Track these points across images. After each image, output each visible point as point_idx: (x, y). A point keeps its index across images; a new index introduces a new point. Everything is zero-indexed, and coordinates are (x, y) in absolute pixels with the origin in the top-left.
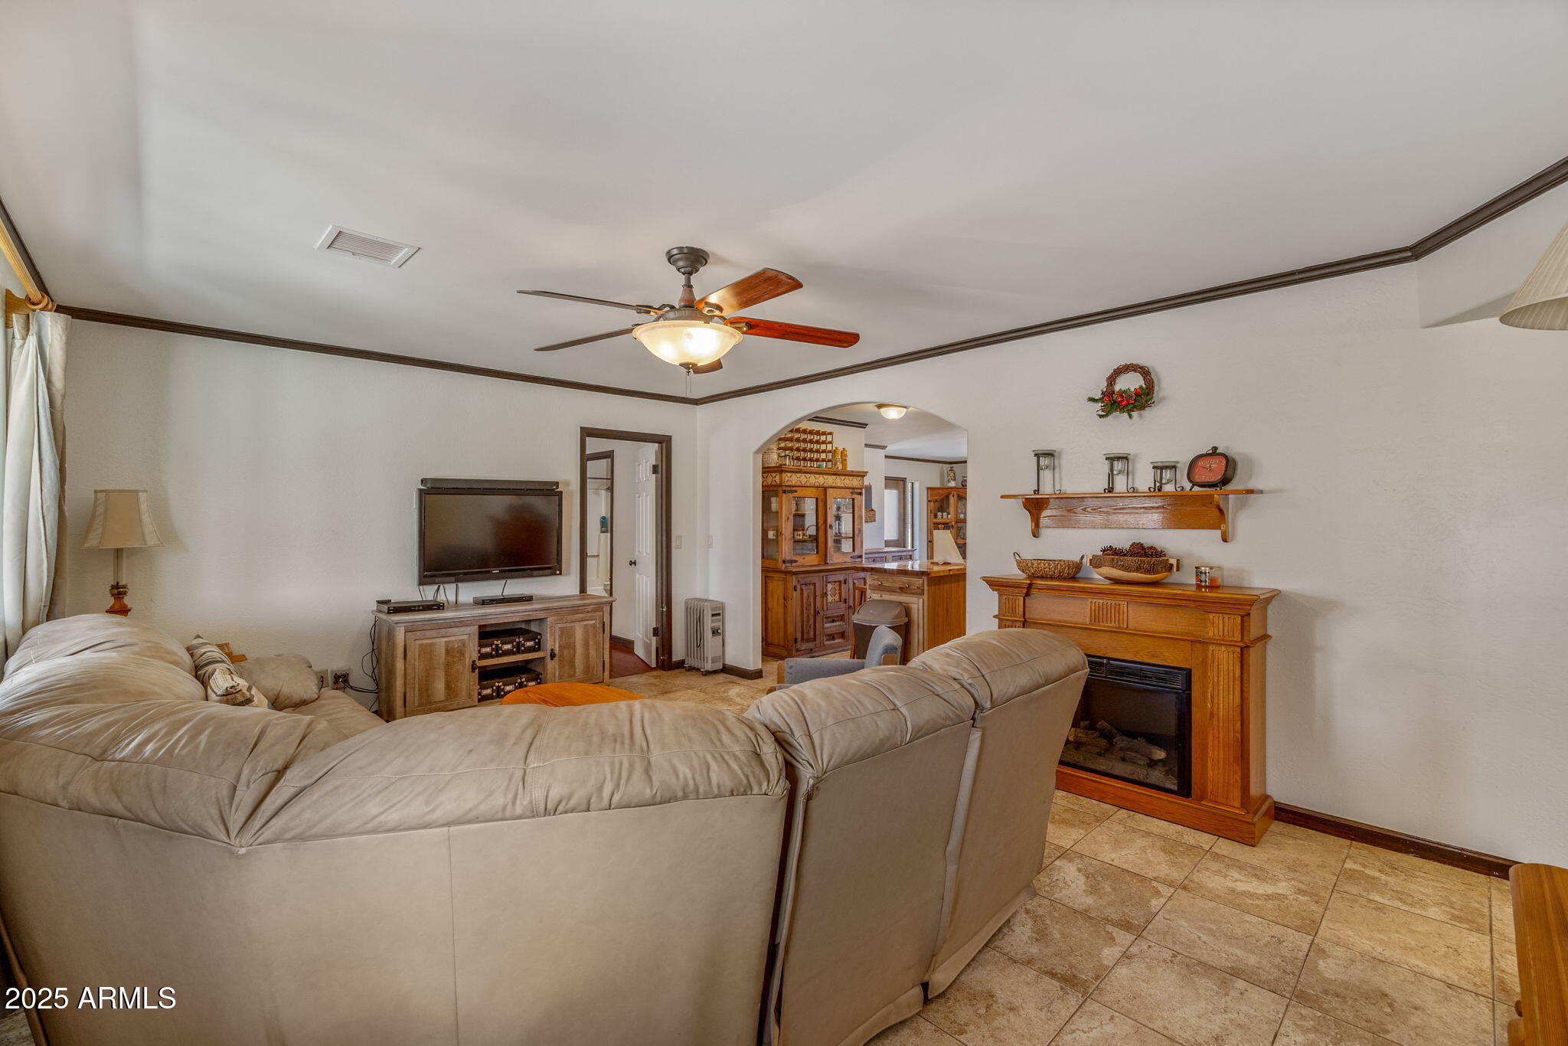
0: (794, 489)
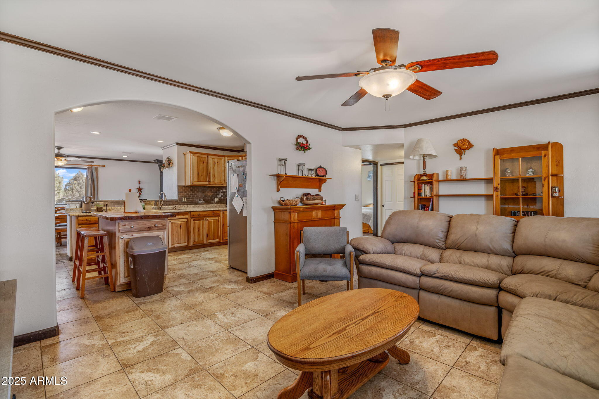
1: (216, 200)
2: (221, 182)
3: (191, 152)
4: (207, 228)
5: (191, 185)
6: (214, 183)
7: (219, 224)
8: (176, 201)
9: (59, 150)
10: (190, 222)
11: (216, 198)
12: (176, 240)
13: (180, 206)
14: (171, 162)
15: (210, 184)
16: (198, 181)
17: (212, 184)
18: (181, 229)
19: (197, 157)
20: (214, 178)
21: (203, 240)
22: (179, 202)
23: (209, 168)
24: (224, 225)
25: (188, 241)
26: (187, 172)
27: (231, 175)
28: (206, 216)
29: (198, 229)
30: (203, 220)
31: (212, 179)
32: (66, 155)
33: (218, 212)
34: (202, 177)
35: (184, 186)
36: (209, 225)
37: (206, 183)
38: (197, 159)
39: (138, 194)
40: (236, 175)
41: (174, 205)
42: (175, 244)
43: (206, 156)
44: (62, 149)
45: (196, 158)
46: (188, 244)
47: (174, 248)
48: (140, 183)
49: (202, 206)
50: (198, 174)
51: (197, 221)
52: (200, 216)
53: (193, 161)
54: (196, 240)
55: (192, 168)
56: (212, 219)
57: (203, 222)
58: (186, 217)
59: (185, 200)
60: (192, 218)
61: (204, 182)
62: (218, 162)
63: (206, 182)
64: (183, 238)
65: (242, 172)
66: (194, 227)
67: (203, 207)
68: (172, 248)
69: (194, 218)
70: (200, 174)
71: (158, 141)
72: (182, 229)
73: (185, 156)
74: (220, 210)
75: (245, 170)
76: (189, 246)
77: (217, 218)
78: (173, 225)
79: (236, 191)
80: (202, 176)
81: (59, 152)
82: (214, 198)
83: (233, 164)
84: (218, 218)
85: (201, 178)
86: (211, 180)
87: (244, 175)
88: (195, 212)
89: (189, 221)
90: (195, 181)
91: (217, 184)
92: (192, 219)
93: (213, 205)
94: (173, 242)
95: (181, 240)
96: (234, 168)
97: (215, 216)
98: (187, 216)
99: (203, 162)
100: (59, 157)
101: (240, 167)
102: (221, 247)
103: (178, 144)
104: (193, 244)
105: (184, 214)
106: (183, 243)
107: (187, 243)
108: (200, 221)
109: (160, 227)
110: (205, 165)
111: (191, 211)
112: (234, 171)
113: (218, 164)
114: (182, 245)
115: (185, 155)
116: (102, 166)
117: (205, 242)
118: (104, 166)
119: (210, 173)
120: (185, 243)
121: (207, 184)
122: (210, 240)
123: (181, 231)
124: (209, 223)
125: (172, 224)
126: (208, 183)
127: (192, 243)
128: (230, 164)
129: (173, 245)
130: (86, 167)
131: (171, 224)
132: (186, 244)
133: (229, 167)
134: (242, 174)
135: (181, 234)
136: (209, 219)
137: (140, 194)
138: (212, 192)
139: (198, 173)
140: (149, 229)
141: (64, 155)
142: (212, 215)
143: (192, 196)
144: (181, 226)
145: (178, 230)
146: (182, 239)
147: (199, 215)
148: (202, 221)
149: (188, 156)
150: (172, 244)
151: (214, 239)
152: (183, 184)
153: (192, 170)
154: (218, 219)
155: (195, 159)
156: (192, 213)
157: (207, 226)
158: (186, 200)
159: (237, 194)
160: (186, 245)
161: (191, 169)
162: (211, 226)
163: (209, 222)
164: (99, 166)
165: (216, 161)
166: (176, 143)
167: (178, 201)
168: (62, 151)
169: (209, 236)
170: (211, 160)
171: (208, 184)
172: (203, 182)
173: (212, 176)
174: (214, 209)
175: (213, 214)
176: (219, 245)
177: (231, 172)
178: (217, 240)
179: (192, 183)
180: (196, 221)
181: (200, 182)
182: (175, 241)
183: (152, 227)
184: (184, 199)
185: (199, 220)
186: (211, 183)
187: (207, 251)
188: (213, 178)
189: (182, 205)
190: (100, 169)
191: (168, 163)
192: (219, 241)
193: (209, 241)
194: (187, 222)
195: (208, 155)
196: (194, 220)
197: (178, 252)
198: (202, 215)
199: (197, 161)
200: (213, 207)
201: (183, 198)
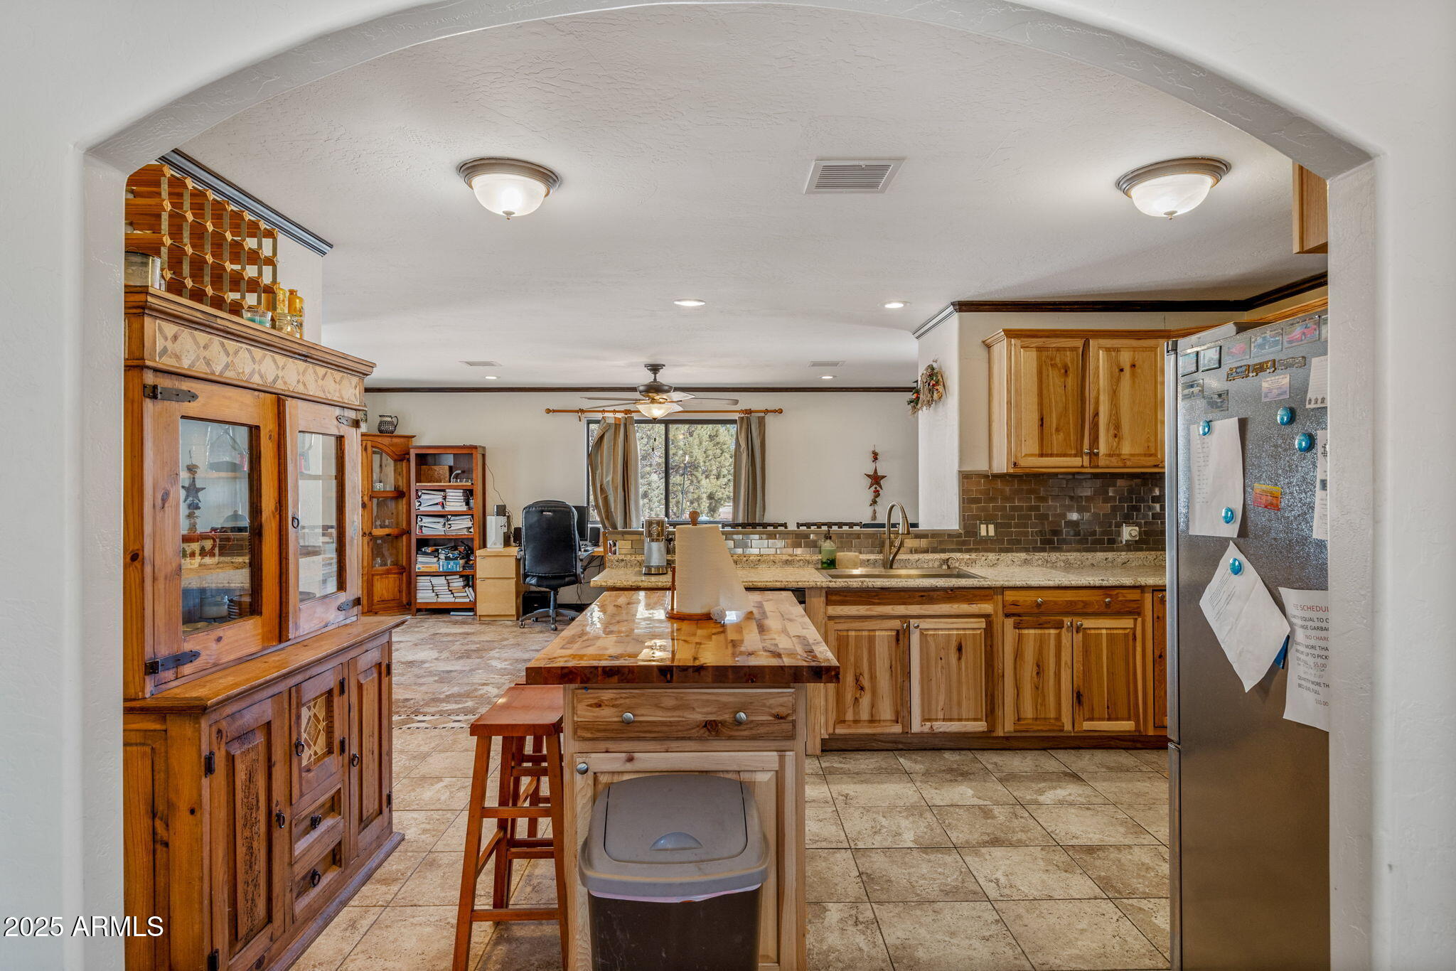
0: (186, 385)
1: (1128, 533)
2: (1151, 455)
3: (1010, 334)
4: (1078, 666)
5: (1011, 471)
6: (1114, 459)
7: (1139, 649)
8: (951, 535)
9: (655, 374)
10: (1000, 638)
11: (1128, 524)
12: (941, 704)
13: (967, 556)
14: (937, 383)
15: (1097, 467)
16: (1042, 455)
17: (1105, 463)
18: (960, 659)
19: (1039, 349)
20: (1116, 436)
21: (1058, 718)
22: (966, 540)
23: (1090, 394)
24: (1160, 656)
25: (991, 711)
26: (995, 417)
27: (1193, 427)
28: (1075, 610)
29: (1038, 666)
30: (1059, 626)
31: (1107, 441)
32: (671, 387)
33: (1134, 595)
34: (1061, 436)
35: (986, 476)
36: (1086, 651)
37: (1077, 461)
38: (1039, 358)
39: (869, 495)
40: (1227, 427)
41: (943, 551)
42: (936, 720)
43: (1079, 343)
44: (661, 370)
45: (1033, 354)
46: (992, 728)
47: (933, 735)
48: (875, 456)
49: (1064, 558)
50: (1042, 425)
51: (1032, 631)
52: (1042, 609)
53: (1018, 372)
54: (1028, 712)
55: (1016, 401)
56: (1101, 626)
57: (1059, 637)
58: (983, 612)
59: (986, 530)
60: (1007, 616)
61: (1070, 455)
62: (1133, 366)
63: (1075, 456)
64: (971, 700)
65: (1279, 404)
66: (1018, 655)
67: (1068, 567)
68: (922, 733)
69: (1019, 615)
70: (1052, 421)
71: (888, 306)
72: (966, 663)
73: (989, 352)
74: (1141, 588)
75: (1300, 390)
76: (994, 735)
77: (1127, 623)
78: (927, 642)
79: (1232, 531)
80: (1057, 430)
81: (655, 379)
82: (1119, 525)
83: (1209, 356)
84: (1132, 621)
85: (1057, 440)
86: (1103, 448)
87: (1296, 427)
88: (1023, 593)
89: (997, 627)
90: (1026, 455)
91: (1128, 463)
92: (1009, 622)
93: (1110, 555)
94: (929, 711)
95: (959, 704)
96: (1213, 382)
97: (1119, 614)
98: (987, 608)
99: (1063, 371)
100: (654, 395)
101: (1259, 368)
102: (1147, 763)
103: (964, 306)
104: (1012, 729)
105: (975, 596)
106: (968, 720)
107: (984, 723)
108: (1047, 631)
109: (762, 724)
110: (1071, 381)
111: (1007, 584)
112: (1212, 405)
113: (1133, 375)
114: (963, 730)
115: (988, 347)
116: (775, 411)
117: (1068, 727)
118: (780, 411)
119: (1096, 414)
120: (975, 720)
121: (1082, 467)
122: (1092, 719)
123: (960, 669)
124: (1089, 645)
125: (923, 636)
126: (1086, 459)
127: (1007, 726)
128: (1186, 364)
129: (928, 724)
130: (736, 416)
131: (922, 634)
132: (981, 726)
133: (1181, 380)
134: (1281, 415)
135: (959, 682)
136: (1088, 623)
137: (877, 494)
138: (1107, 500)
139: (1042, 419)
140: (712, 729)
141: (667, 388)
142: (1103, 609)
143: (1020, 517)
144: (960, 649)
145: (948, 664)
146: (964, 703)
147: (1039, 605)
148: (1053, 631)
149: (1001, 349)
150: (925, 720)
151: (1109, 719)
152: (982, 466)
153: (1017, 406)
154: (1134, 629)
155: (1028, 360)
156: (1010, 596)
157: (1078, 657)
158: (992, 533)
159: (1232, 554)
160: (981, 729)
161: (1009, 403)
162: (1099, 657)
163: (1086, 637)
164: (767, 411)
165: (1125, 358)
166: (953, 304)
167: (959, 535)
168: (664, 377)
169: (1085, 700)
170: (1100, 359)
171: (1086, 463)
172: (1065, 455)
173: (1108, 430)
174: (1112, 581)
175: (1108, 605)
176: (1139, 745)
177: (1191, 410)
178: (1126, 726)
179: (1015, 464)
180: (1026, 631)
181: (1052, 455)
182: (937, 706)
183: (723, 723)
184: (983, 527)
185: (1040, 626)
186: (1102, 461)
187: (1075, 777)
188: (1111, 439)
189: (977, 550)
190: (770, 419)
191: (929, 384)
192: (1138, 730)
193: (1087, 725)
194: (989, 631)
195: (1087, 336)
196: (1017, 626)
197: (947, 755)
198: (1056, 603)
199: (1035, 371)
200: (1112, 565)
201: (981, 523)
